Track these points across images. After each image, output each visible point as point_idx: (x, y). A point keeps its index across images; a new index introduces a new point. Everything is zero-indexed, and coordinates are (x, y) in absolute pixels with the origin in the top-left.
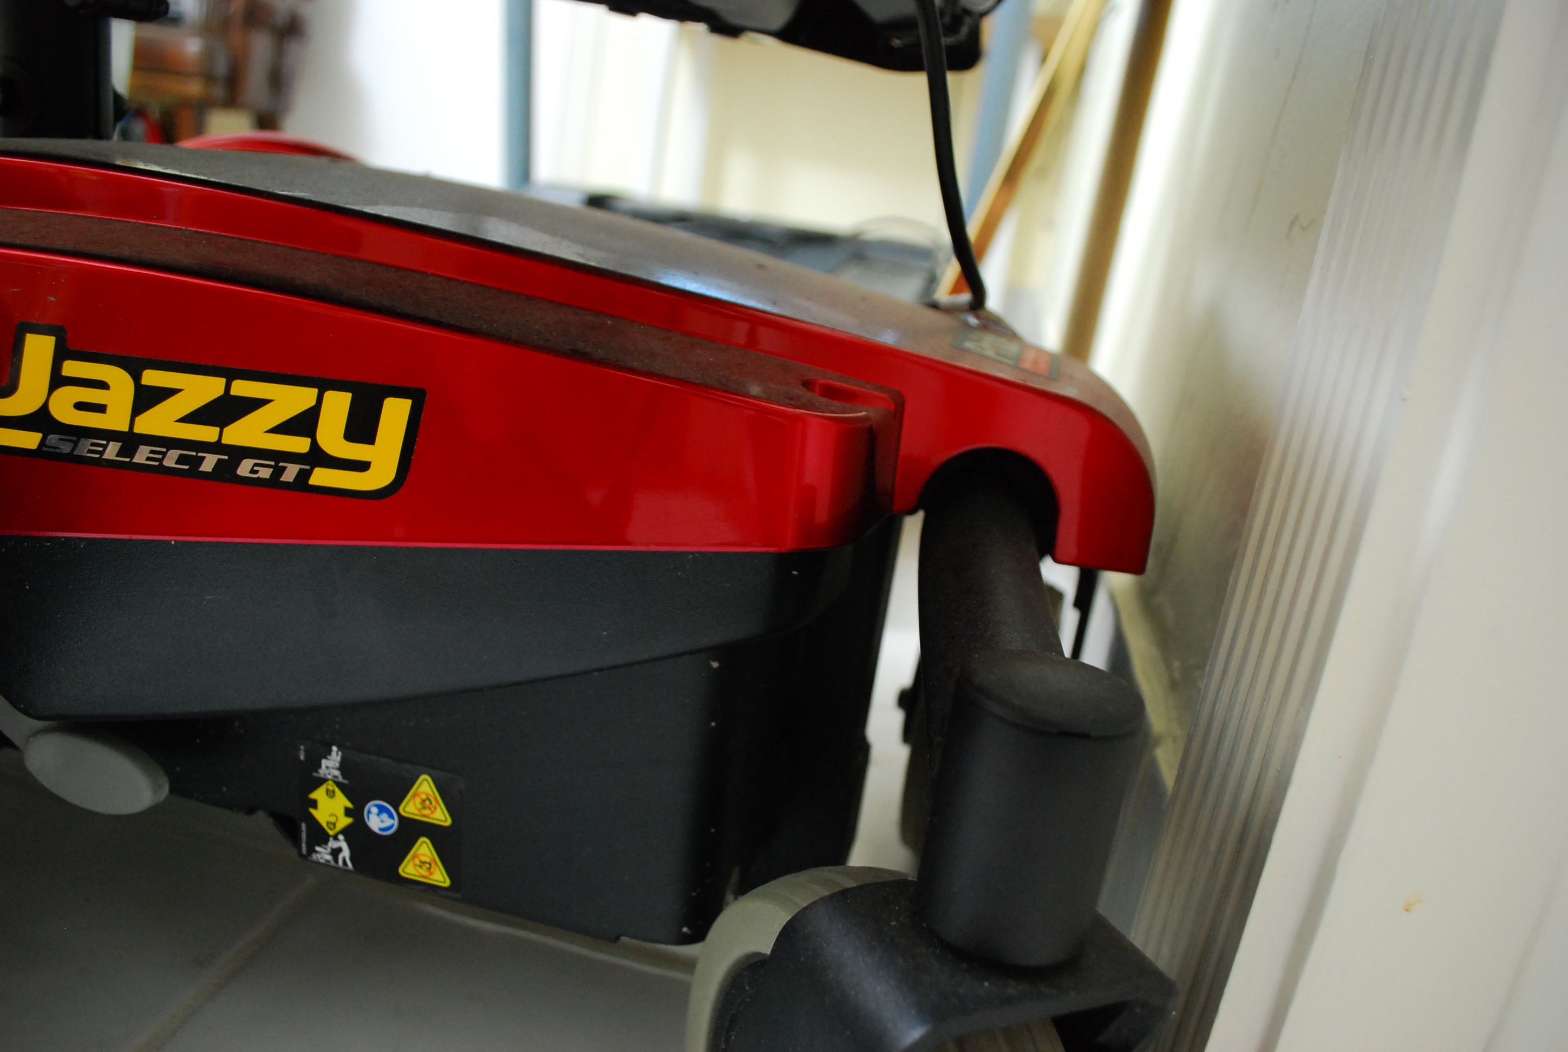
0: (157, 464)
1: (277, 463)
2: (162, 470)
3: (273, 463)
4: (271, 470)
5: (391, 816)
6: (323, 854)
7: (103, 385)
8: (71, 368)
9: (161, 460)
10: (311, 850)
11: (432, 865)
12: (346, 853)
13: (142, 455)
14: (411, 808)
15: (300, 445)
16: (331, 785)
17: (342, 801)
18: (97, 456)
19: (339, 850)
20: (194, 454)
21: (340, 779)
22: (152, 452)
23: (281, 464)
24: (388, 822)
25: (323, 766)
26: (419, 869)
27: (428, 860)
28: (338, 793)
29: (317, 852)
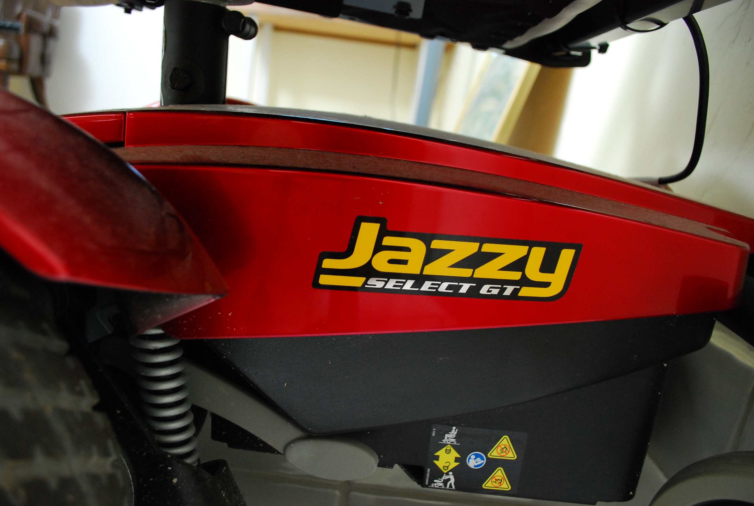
0: (434, 290)
1: (502, 286)
2: (438, 293)
3: (500, 286)
4: (499, 290)
5: (482, 459)
6: (438, 483)
7: (407, 249)
8: (388, 241)
9: (437, 289)
10: (431, 482)
11: (503, 480)
12: (452, 481)
13: (427, 286)
14: (495, 453)
15: (516, 275)
16: (449, 447)
17: (454, 454)
18: (399, 288)
19: (449, 480)
20: (457, 284)
21: (455, 443)
22: (432, 284)
23: (505, 286)
24: (480, 461)
25: (446, 438)
26: (494, 484)
27: (500, 478)
28: (453, 450)
29: (435, 483)
